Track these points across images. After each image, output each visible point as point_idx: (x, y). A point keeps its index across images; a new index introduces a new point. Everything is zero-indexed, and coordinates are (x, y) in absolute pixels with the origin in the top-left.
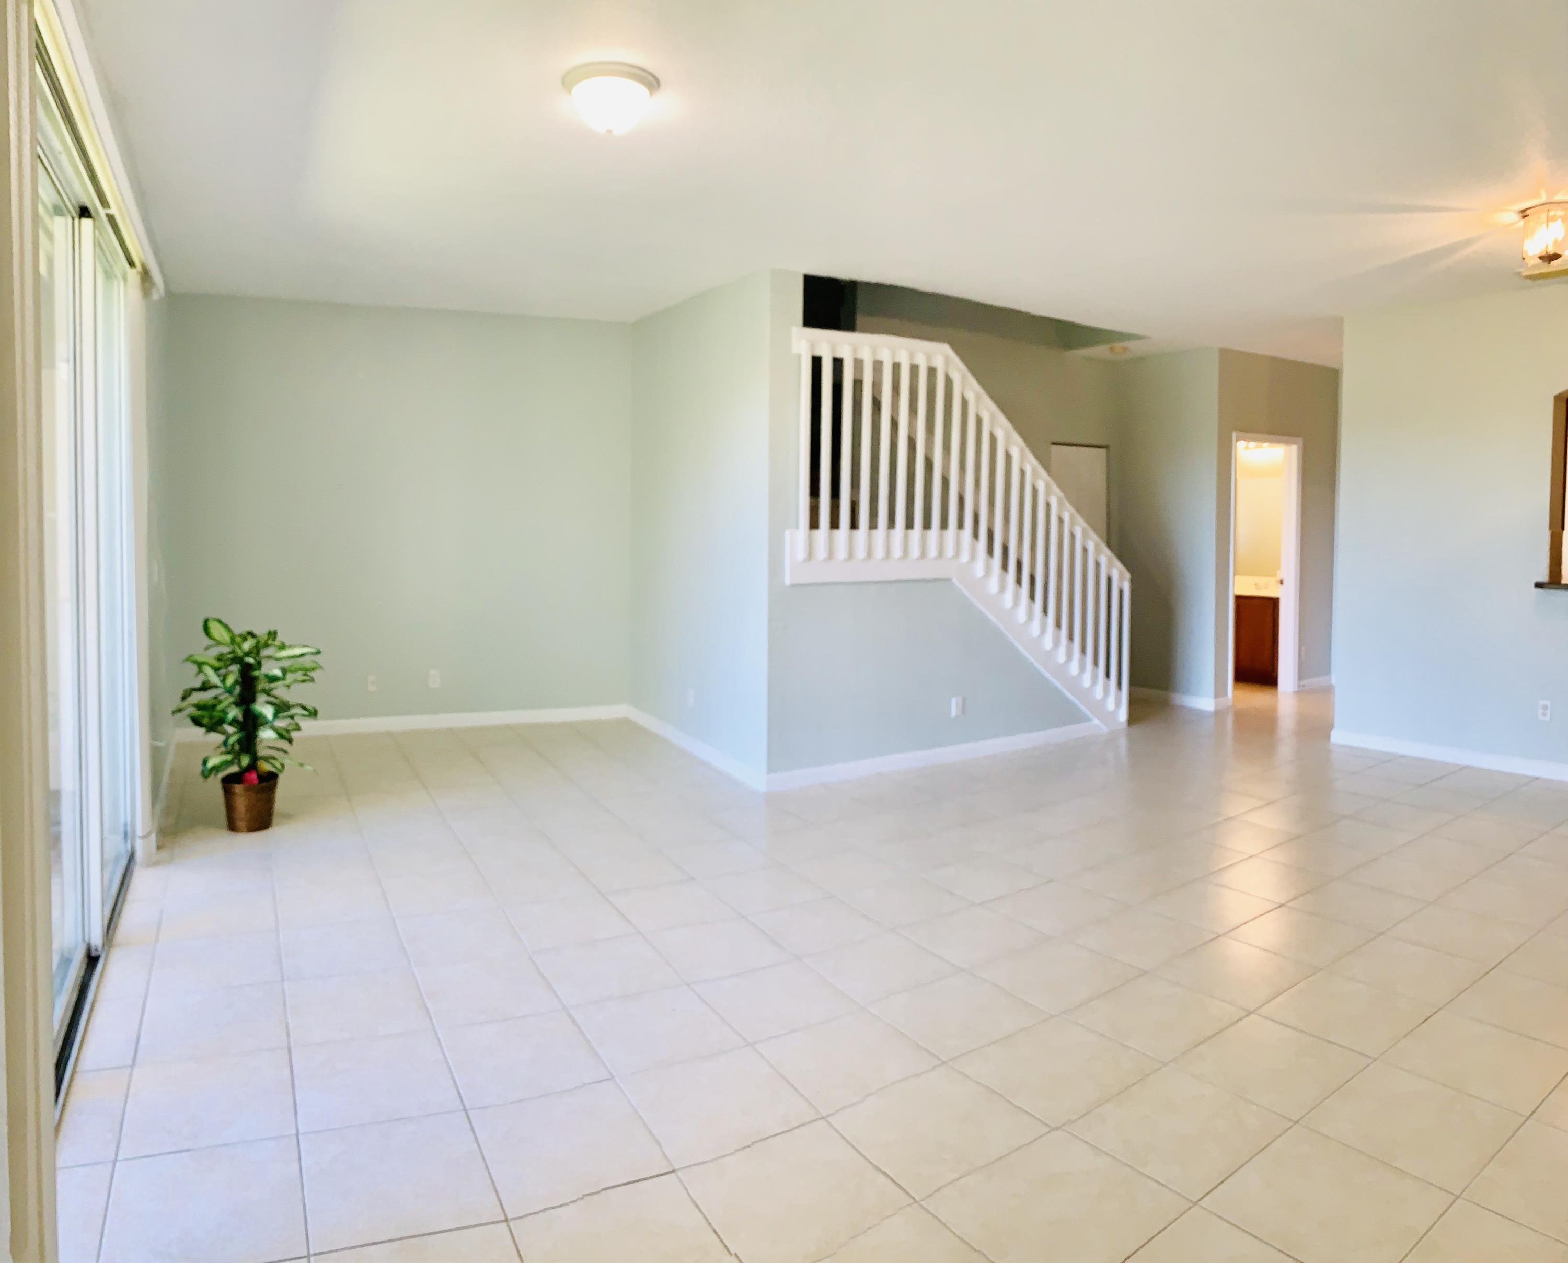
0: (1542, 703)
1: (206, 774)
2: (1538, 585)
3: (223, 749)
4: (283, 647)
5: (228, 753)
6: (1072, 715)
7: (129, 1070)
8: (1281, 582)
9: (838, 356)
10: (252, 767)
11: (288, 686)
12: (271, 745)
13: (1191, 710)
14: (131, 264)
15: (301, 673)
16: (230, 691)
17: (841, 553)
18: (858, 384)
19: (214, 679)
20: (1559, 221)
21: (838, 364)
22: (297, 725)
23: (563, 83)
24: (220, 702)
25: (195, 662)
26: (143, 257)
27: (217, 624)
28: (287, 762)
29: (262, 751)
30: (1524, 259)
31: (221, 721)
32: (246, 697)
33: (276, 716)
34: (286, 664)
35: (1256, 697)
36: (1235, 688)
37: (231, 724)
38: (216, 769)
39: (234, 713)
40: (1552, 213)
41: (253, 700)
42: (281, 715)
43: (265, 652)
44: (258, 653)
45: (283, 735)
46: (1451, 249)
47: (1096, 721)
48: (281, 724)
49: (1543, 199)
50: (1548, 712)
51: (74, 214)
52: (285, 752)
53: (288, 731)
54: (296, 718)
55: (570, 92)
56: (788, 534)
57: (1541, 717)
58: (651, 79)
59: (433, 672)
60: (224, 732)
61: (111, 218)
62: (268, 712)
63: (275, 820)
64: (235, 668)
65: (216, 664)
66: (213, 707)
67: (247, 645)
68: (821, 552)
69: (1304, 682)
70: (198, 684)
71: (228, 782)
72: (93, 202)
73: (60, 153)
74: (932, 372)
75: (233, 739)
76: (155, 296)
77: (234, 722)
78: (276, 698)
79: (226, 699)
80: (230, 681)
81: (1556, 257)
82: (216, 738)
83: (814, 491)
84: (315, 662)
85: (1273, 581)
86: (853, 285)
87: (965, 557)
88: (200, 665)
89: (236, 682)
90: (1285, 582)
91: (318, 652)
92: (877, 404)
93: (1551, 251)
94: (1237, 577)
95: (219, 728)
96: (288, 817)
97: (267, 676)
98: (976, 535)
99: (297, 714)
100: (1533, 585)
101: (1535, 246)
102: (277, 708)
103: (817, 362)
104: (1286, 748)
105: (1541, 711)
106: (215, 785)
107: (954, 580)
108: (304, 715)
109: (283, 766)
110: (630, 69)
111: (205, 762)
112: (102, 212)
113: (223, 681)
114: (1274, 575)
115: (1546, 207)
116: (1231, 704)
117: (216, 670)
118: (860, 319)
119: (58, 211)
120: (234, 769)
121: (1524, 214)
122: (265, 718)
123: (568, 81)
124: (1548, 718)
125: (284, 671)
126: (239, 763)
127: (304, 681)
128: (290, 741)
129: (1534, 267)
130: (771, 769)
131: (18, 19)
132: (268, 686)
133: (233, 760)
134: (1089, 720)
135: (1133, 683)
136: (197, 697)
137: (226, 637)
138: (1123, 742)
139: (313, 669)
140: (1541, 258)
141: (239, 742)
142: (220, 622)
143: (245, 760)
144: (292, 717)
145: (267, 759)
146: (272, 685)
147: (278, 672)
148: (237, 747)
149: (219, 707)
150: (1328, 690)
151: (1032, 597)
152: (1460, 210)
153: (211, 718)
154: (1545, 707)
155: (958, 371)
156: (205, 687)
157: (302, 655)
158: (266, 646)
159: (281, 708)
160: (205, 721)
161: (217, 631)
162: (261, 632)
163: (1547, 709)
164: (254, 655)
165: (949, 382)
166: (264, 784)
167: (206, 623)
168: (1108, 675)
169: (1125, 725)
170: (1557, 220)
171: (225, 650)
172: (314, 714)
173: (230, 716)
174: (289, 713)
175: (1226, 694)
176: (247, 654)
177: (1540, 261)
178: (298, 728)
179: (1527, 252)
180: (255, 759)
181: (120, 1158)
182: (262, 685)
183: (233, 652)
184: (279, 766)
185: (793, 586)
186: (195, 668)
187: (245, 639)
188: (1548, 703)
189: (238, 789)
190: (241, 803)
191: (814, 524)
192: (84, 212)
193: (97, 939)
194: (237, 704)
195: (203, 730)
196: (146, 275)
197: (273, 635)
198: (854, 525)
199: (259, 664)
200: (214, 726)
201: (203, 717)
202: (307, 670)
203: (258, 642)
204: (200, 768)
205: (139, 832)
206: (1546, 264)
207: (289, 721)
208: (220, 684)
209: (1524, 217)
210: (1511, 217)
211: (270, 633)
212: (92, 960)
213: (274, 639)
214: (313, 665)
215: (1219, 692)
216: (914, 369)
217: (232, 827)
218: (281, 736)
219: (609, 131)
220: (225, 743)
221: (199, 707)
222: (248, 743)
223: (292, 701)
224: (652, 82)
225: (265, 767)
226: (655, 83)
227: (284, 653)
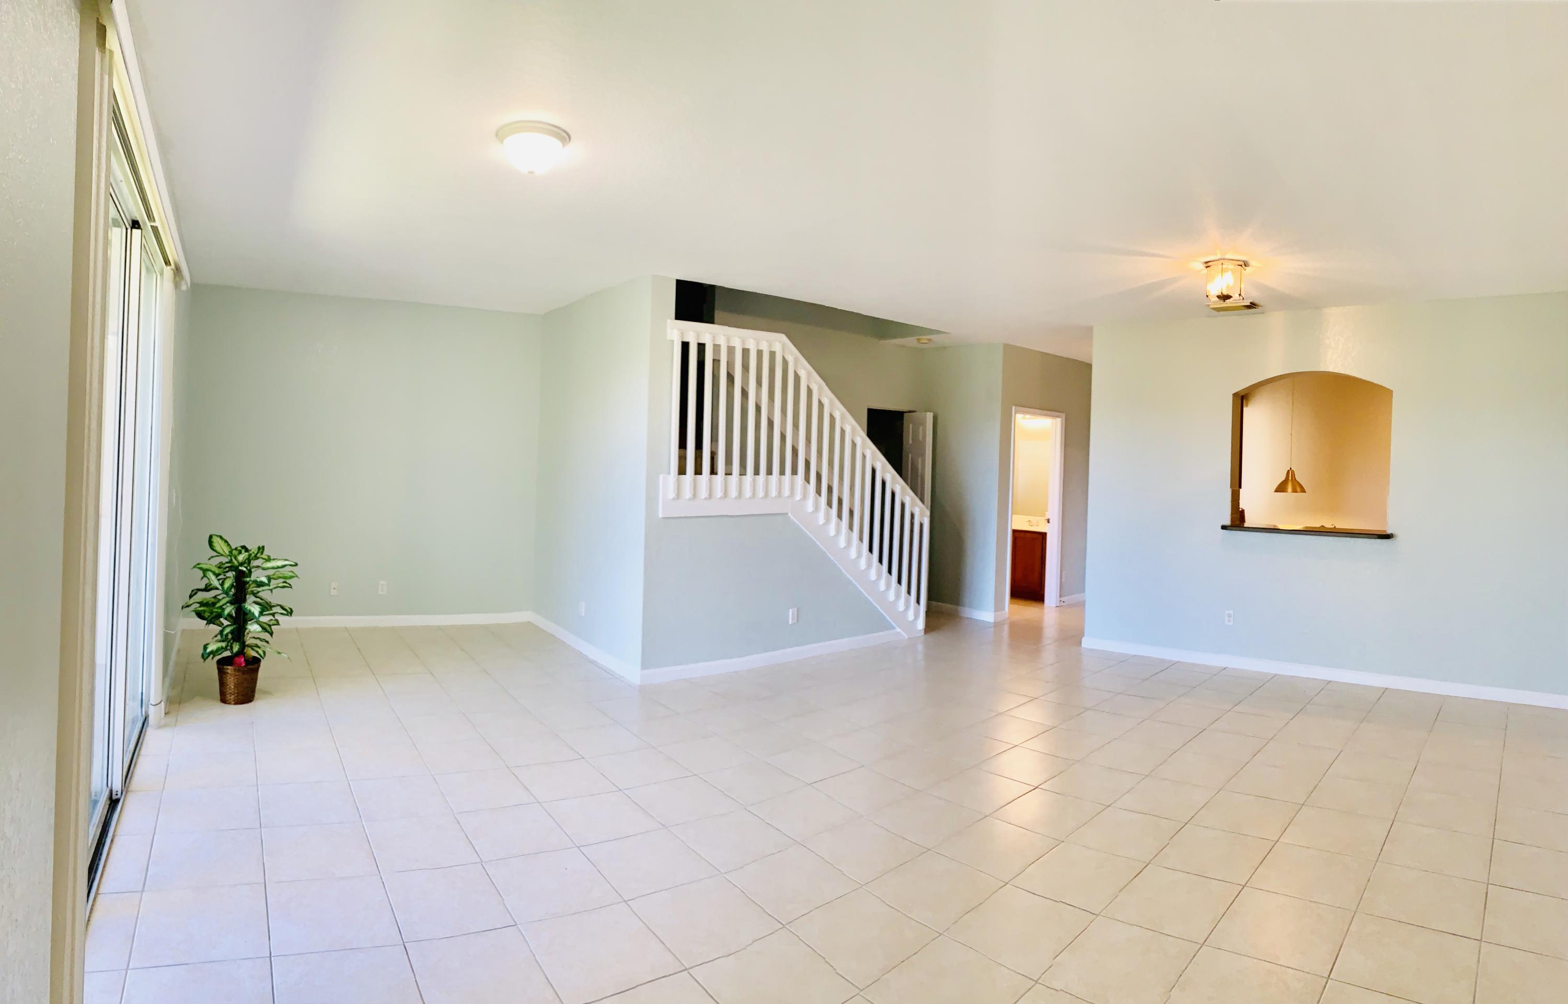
0: (1227, 612)
1: (205, 657)
2: (1224, 527)
3: (219, 637)
4: (269, 559)
5: (223, 641)
6: (882, 624)
7: (140, 893)
8: (1048, 521)
9: (702, 341)
10: (241, 652)
11: (271, 590)
12: (256, 636)
13: (977, 620)
14: (167, 262)
15: (282, 580)
16: (227, 593)
17: (703, 493)
18: (716, 362)
19: (216, 583)
20: (1230, 272)
21: (701, 347)
22: (277, 620)
23: (497, 135)
24: (219, 600)
25: (201, 569)
26: (177, 259)
27: (219, 539)
28: (268, 650)
29: (249, 641)
30: (1207, 296)
31: (219, 616)
32: (239, 598)
33: (261, 613)
34: (271, 572)
35: (1027, 611)
36: (1011, 603)
37: (226, 619)
38: (213, 653)
39: (229, 609)
40: (1224, 266)
41: (244, 600)
42: (264, 613)
43: (255, 563)
44: (249, 563)
45: (266, 629)
46: (1162, 284)
47: (898, 630)
48: (265, 619)
49: (1219, 257)
50: (1232, 618)
51: (128, 226)
52: (267, 642)
53: (270, 626)
54: (276, 615)
55: (502, 142)
56: (661, 476)
57: (1227, 622)
58: (564, 134)
59: (382, 582)
60: (221, 624)
61: (155, 229)
62: (256, 610)
63: (256, 696)
64: (231, 574)
65: (217, 571)
66: (214, 604)
67: (241, 558)
68: (687, 493)
69: (1063, 599)
70: (203, 586)
71: (222, 663)
72: (141, 216)
73: (121, 181)
74: (772, 355)
75: (228, 630)
76: (184, 288)
77: (230, 615)
78: (262, 599)
79: (224, 598)
80: (227, 584)
81: (1228, 297)
82: (215, 629)
83: (683, 444)
84: (293, 572)
85: (1042, 520)
86: (712, 288)
87: (798, 497)
88: (205, 571)
89: (232, 586)
90: (1050, 521)
91: (296, 565)
92: (730, 378)
93: (1225, 293)
94: (1013, 516)
95: (217, 622)
96: (266, 693)
97: (255, 582)
98: (807, 479)
99: (277, 613)
100: (1220, 528)
101: (1215, 288)
102: (261, 607)
103: (685, 346)
104: (1049, 652)
105: (1227, 618)
106: (211, 665)
107: (790, 514)
108: (282, 614)
109: (264, 652)
110: (547, 127)
111: (205, 647)
112: (149, 224)
113: (222, 585)
114: (1044, 515)
115: (1220, 262)
116: (1007, 616)
117: (217, 575)
118: (718, 314)
119: (116, 224)
120: (227, 654)
121: (1207, 264)
122: (253, 614)
123: (500, 134)
124: (1231, 623)
125: (269, 579)
126: (232, 648)
127: (284, 587)
128: (271, 634)
129: (1214, 302)
130: (645, 666)
131: (102, 86)
132: (256, 589)
133: (227, 646)
134: (894, 628)
135: (930, 598)
136: (201, 596)
137: (227, 550)
138: (920, 647)
139: (291, 577)
140: (1219, 297)
141: (232, 632)
142: (221, 537)
143: (236, 648)
144: (273, 615)
145: (251, 646)
146: (259, 589)
147: (265, 580)
148: (230, 636)
149: (218, 605)
150: (1082, 604)
151: (851, 527)
152: (1165, 257)
153: (212, 613)
154: (1229, 616)
155: (792, 354)
156: (207, 589)
157: (284, 566)
158: (256, 558)
159: (266, 607)
160: (207, 615)
161: (219, 544)
162: (253, 548)
163: (1231, 617)
164: (246, 565)
165: (785, 362)
166: (250, 667)
167: (211, 537)
168: (909, 592)
169: (923, 632)
170: (1228, 271)
171: (225, 560)
172: (290, 613)
173: (226, 612)
174: (271, 612)
175: (1004, 609)
176: (241, 564)
177: (1218, 299)
178: (278, 624)
179: (1209, 292)
180: (243, 646)
181: (130, 967)
182: (252, 588)
183: (231, 561)
184: (262, 654)
185: (663, 518)
186: (201, 573)
187: (240, 552)
188: (1231, 612)
189: (230, 669)
190: (231, 682)
191: (682, 471)
192: (135, 224)
193: (117, 785)
194: (231, 603)
195: (205, 622)
196: (177, 270)
197: (261, 549)
198: (713, 471)
199: (250, 572)
200: (213, 619)
201: (204, 611)
202: (285, 578)
203: (250, 555)
204: (201, 651)
205: (153, 701)
206: (1222, 302)
207: (271, 617)
208: (220, 587)
209: (1207, 267)
210: (1199, 266)
211: (259, 548)
212: (113, 803)
213: (262, 553)
214: (292, 574)
215: (998, 607)
216: (760, 353)
217: (224, 700)
218: (264, 629)
219: (531, 172)
220: (221, 632)
221: (202, 604)
222: (239, 634)
223: (274, 602)
224: (564, 136)
225: (253, 653)
226: (567, 137)
227: (269, 565)
